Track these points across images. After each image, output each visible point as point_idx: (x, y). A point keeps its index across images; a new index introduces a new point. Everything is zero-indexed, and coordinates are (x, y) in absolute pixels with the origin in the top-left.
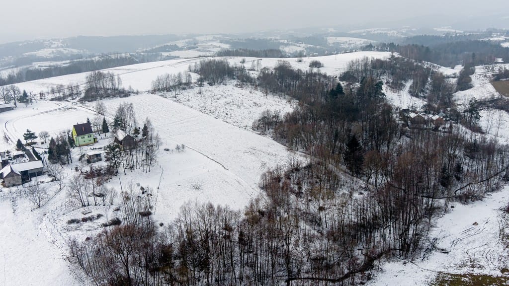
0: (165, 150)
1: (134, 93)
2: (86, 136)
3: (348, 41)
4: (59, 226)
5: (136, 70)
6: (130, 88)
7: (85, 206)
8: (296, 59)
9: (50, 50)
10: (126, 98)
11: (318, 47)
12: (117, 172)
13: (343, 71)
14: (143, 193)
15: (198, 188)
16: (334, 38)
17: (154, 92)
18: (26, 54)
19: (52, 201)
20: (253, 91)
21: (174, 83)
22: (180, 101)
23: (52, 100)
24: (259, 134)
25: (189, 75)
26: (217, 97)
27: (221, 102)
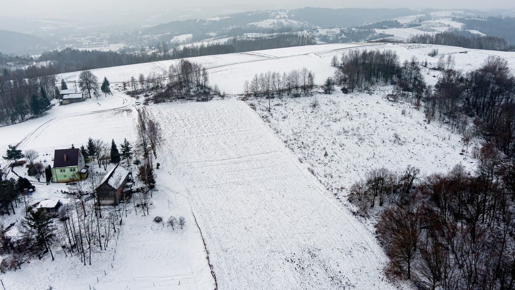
0: (156, 219)
1: (221, 96)
2: (67, 169)
9: (272, 21)
12: (48, 251)
17: (245, 97)
18: (250, 24)
21: (281, 87)
22: (270, 118)
23: (128, 93)
24: (354, 213)
25: (310, 76)
26: (338, 116)
27: (337, 127)
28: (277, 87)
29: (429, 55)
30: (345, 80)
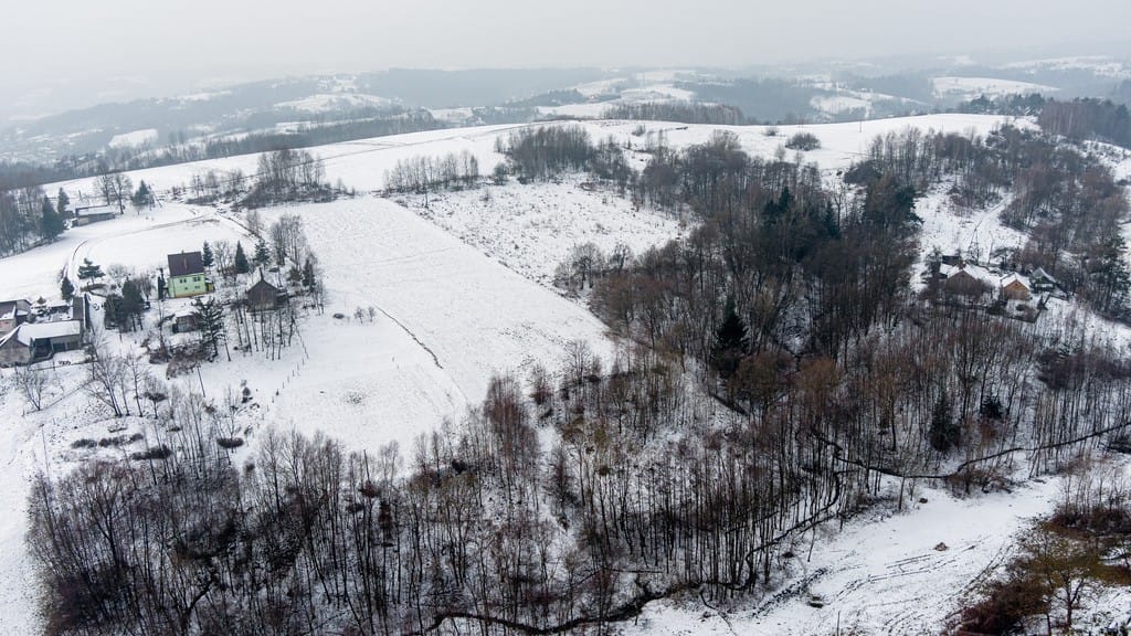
0: (335, 316)
1: (348, 194)
2: (190, 279)
3: (984, 87)
4: (56, 449)
5: (392, 146)
6: (340, 182)
7: (121, 415)
8: (764, 128)
9: (325, 98)
10: (328, 204)
11: (904, 100)
12: (216, 354)
13: (857, 160)
14: (245, 401)
15: (356, 401)
16: (951, 80)
17: (387, 193)
18: (281, 105)
19: (66, 402)
20: (609, 200)
21: (435, 177)
22: (431, 214)
23: (190, 202)
24: (562, 295)
25: (473, 160)
26: (521, 209)
27: (521, 220)
28: (429, 178)
29: (633, 134)
30: (520, 168)
